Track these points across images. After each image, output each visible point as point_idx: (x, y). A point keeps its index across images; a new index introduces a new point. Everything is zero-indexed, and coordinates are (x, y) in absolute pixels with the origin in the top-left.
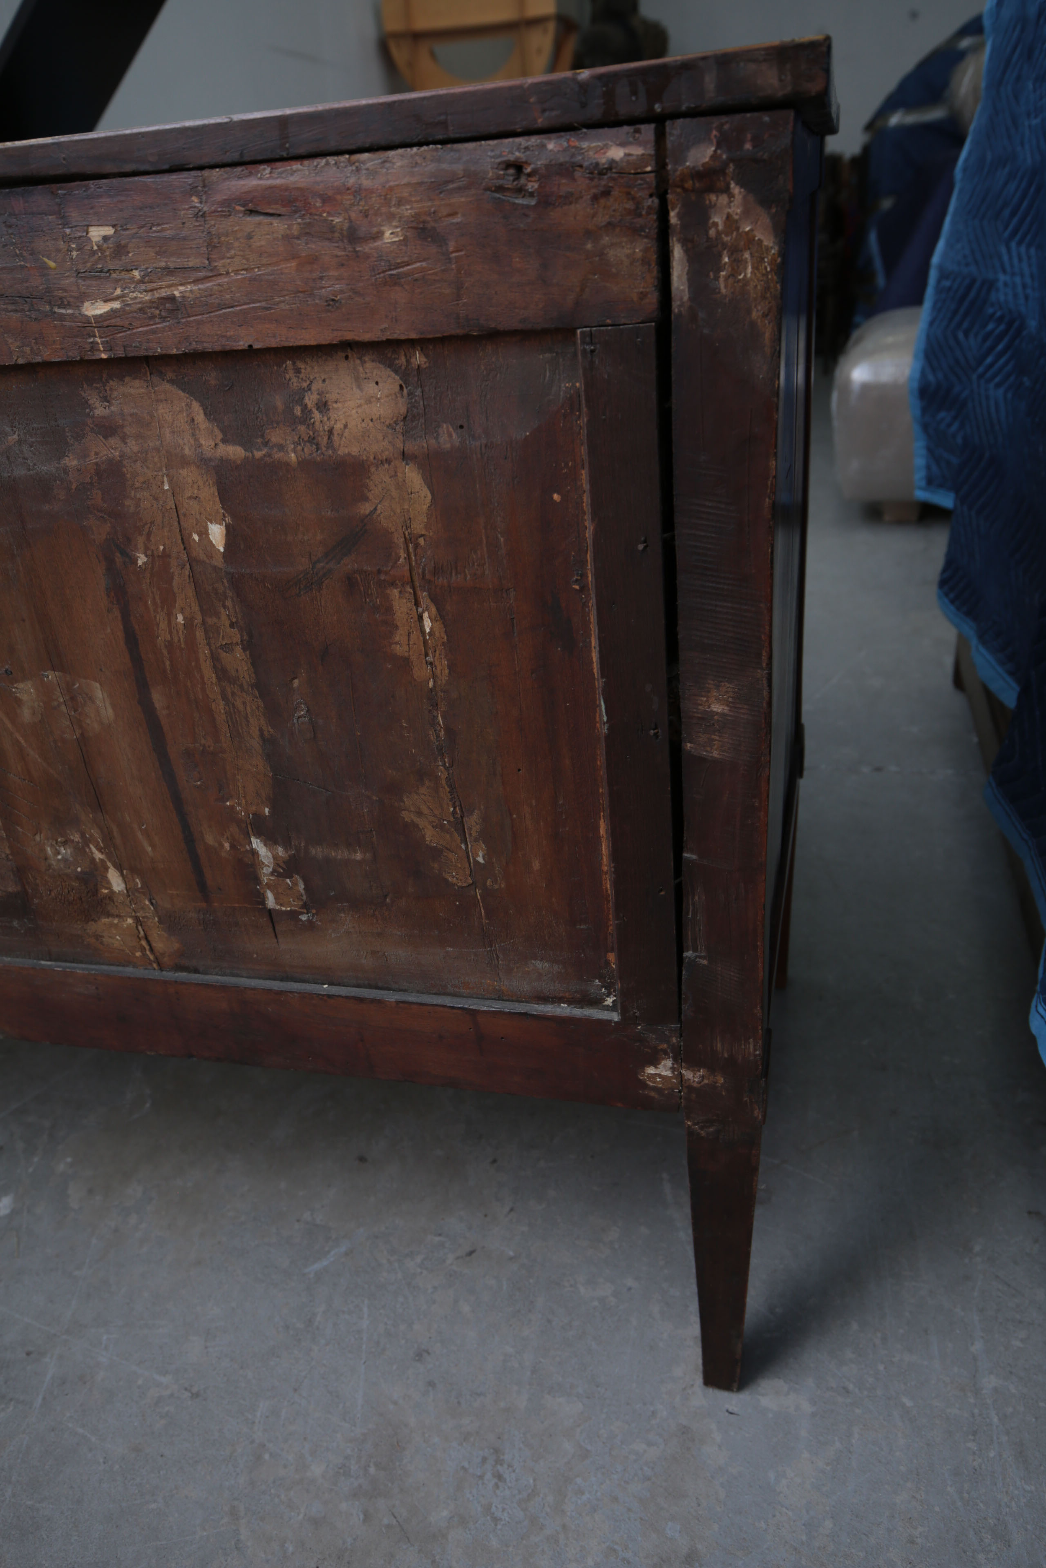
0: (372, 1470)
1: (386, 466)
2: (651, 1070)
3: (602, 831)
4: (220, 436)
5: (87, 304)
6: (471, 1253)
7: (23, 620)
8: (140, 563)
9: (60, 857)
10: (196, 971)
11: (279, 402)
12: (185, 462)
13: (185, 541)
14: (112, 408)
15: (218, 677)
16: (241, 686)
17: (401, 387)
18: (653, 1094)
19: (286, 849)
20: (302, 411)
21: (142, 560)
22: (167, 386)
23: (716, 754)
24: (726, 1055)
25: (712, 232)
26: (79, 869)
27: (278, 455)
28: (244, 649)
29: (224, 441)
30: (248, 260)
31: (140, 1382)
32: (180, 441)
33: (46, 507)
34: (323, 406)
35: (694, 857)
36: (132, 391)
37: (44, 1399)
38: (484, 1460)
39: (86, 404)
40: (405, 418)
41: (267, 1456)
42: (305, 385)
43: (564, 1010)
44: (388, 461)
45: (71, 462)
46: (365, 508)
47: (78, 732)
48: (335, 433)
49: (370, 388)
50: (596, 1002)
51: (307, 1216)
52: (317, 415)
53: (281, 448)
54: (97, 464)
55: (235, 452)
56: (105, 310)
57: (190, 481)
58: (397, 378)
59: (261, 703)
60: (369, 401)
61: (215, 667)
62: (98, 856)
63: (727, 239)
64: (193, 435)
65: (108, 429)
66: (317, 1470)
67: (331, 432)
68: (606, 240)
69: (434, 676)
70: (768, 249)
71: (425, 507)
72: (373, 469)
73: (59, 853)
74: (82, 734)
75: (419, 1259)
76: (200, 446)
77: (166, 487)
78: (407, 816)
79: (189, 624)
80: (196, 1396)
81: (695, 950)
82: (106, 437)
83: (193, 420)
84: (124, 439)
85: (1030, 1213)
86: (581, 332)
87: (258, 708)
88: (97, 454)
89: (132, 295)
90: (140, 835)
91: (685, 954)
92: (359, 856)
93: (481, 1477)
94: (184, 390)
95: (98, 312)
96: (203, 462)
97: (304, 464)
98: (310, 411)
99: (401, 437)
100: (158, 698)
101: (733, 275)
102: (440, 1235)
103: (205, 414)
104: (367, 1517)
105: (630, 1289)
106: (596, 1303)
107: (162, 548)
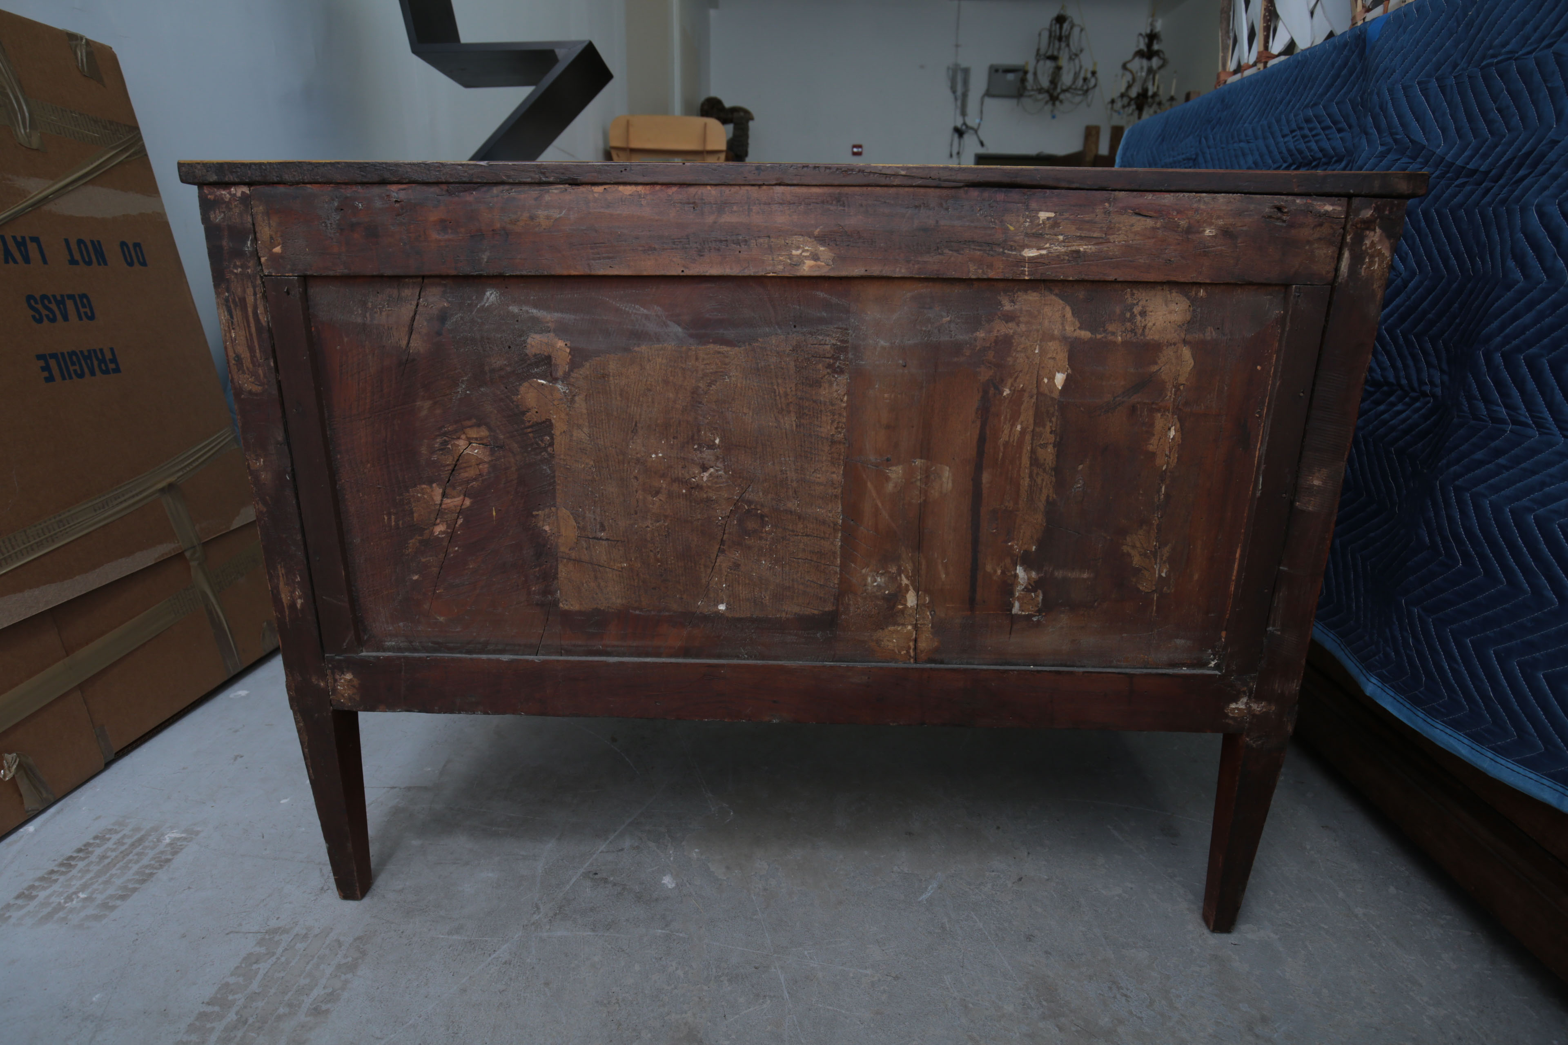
0: (1044, 1003)
1: (1173, 346)
2: (1233, 706)
3: (1238, 555)
4: (1078, 325)
5: (1026, 250)
6: (1020, 879)
7: (913, 427)
8: (1005, 394)
9: (875, 584)
10: (942, 662)
11: (1118, 310)
12: (1052, 338)
13: (1039, 382)
14: (1016, 307)
15: (1031, 465)
16: (1044, 470)
17: (1190, 306)
18: (1231, 722)
19: (1038, 574)
20: (1131, 315)
21: (1007, 392)
22: (1053, 297)
23: (1310, 509)
24: (1279, 692)
25: (1364, 247)
26: (887, 592)
27: (1110, 338)
28: (1054, 447)
29: (1080, 328)
30: (1128, 237)
31: (851, 975)
32: (1053, 327)
33: (955, 359)
34: (1143, 313)
35: (1286, 569)
36: (1031, 298)
37: (789, 993)
38: (1110, 988)
39: (1000, 303)
40: (1189, 322)
41: (971, 1005)
42: (1135, 302)
43: (1185, 670)
44: (1175, 344)
45: (981, 334)
46: (1154, 368)
47: (923, 498)
48: (1147, 327)
49: (1173, 306)
50: (1204, 665)
52: (1139, 318)
53: (1113, 334)
54: (997, 336)
55: (1085, 334)
56: (1036, 254)
57: (1053, 348)
58: (1188, 302)
59: (1054, 479)
60: (1170, 313)
61: (1031, 457)
62: (905, 581)
63: (1369, 251)
64: (1062, 324)
65: (1009, 318)
66: (1009, 1008)
67: (1145, 327)
68: (1316, 245)
69: (1168, 464)
70: (1387, 257)
71: (1189, 369)
72: (1165, 348)
73: (875, 581)
74: (925, 501)
75: (989, 886)
76: (1065, 330)
77: (1037, 351)
78: (1125, 549)
79: (1023, 432)
80: (896, 978)
81: (1274, 626)
82: (1007, 322)
83: (1064, 316)
84: (1018, 325)
86: (1295, 287)
87: (1051, 482)
88: (998, 331)
89: (1055, 248)
90: (940, 567)
91: (1268, 629)
92: (1085, 576)
93: (1115, 997)
94: (1062, 300)
95: (1031, 255)
96: (1064, 339)
97: (1124, 343)
98: (1135, 316)
99: (1184, 332)
100: (986, 477)
101: (1369, 267)
102: (993, 871)
103: (1073, 313)
104: (1061, 1029)
106: (1117, 898)
107: (1022, 386)
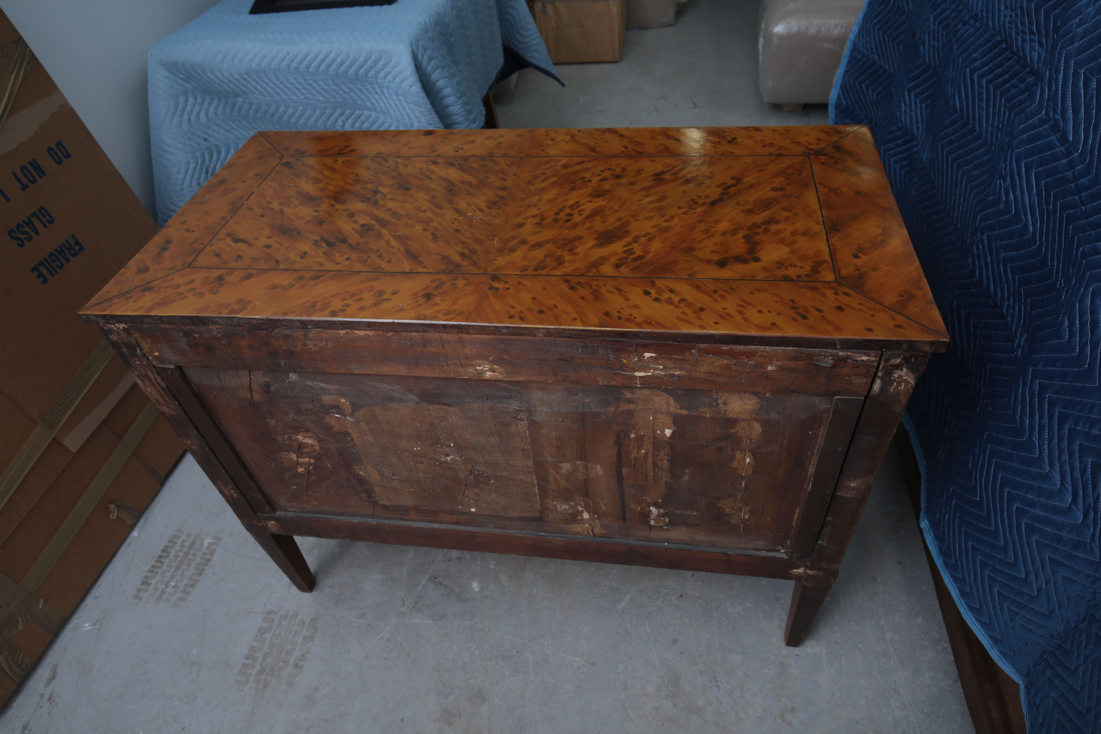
0: (670, 688)
1: (746, 421)
2: (795, 570)
3: (797, 512)
4: (678, 407)
5: (636, 373)
6: (681, 596)
7: (573, 448)
8: (632, 437)
9: (563, 508)
10: (610, 538)
11: (707, 401)
12: (661, 413)
13: (654, 432)
14: (634, 396)
15: (653, 467)
16: (663, 470)
17: (759, 402)
18: (793, 576)
19: (664, 510)
20: (716, 404)
21: (633, 436)
22: (660, 392)
23: (848, 496)
24: (826, 567)
25: (893, 378)
26: (570, 512)
27: (701, 414)
28: (668, 461)
29: (680, 409)
30: (710, 368)
31: (568, 660)
32: (661, 407)
33: (596, 420)
34: (725, 403)
35: (831, 519)
36: (644, 392)
37: (533, 670)
38: (711, 681)
39: (623, 394)
40: (758, 410)
41: (629, 686)
42: (719, 397)
43: (764, 553)
44: (748, 420)
45: (611, 409)
46: (734, 431)
47: (585, 477)
48: (728, 411)
49: (747, 401)
50: (778, 551)
51: (608, 583)
52: (722, 406)
53: (704, 412)
54: (622, 410)
55: (684, 412)
56: (644, 375)
57: (662, 418)
58: (758, 399)
59: (669, 474)
60: (745, 404)
61: (653, 464)
62: (580, 509)
63: (897, 380)
64: (668, 406)
65: (630, 401)
66: (650, 690)
67: (726, 410)
68: (853, 377)
69: (746, 473)
70: (911, 383)
71: (758, 433)
72: (740, 422)
73: (563, 507)
74: (587, 478)
75: (661, 600)
76: (669, 409)
77: (651, 419)
78: (720, 505)
79: (646, 453)
80: (592, 664)
81: (823, 541)
82: (629, 404)
83: (669, 402)
84: (637, 405)
85: (898, 563)
86: (836, 398)
87: (668, 475)
88: (623, 408)
89: (657, 372)
90: (602, 504)
91: (818, 542)
92: (695, 513)
93: (711, 687)
94: (667, 394)
95: (641, 375)
96: (669, 414)
97: (712, 418)
98: (719, 404)
99: (755, 415)
100: (624, 471)
101: (897, 386)
102: (666, 589)
103: (674, 401)
104: (674, 706)
105: (749, 608)
106: (737, 615)
107: (642, 433)
